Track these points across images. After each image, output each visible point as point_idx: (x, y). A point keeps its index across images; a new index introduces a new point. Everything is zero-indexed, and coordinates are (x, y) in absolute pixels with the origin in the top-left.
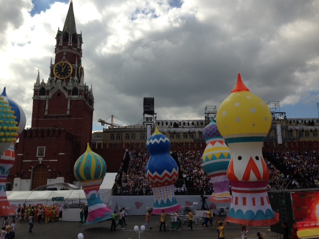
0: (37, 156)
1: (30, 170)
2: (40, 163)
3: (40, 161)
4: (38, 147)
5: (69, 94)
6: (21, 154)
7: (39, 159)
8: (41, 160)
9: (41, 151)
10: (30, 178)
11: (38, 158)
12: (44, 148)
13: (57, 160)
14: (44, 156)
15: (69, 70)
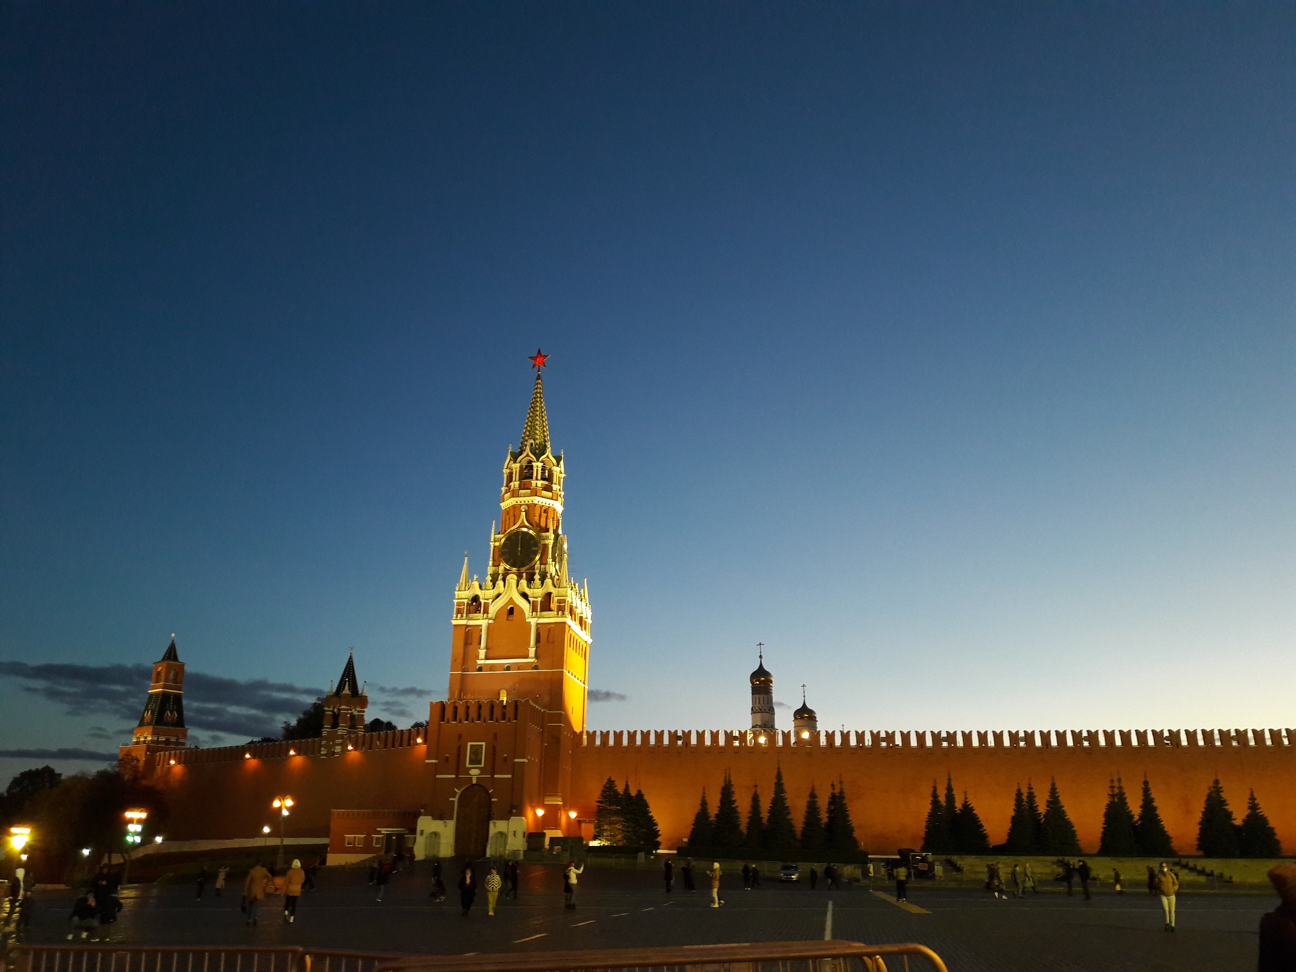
0: (468, 765)
1: (451, 799)
2: (474, 781)
3: (474, 778)
4: (469, 744)
5: (534, 609)
6: (434, 761)
7: (472, 772)
8: (475, 772)
9: (476, 751)
10: (452, 818)
11: (470, 768)
12: (482, 745)
13: (510, 776)
14: (482, 765)
15: (533, 548)
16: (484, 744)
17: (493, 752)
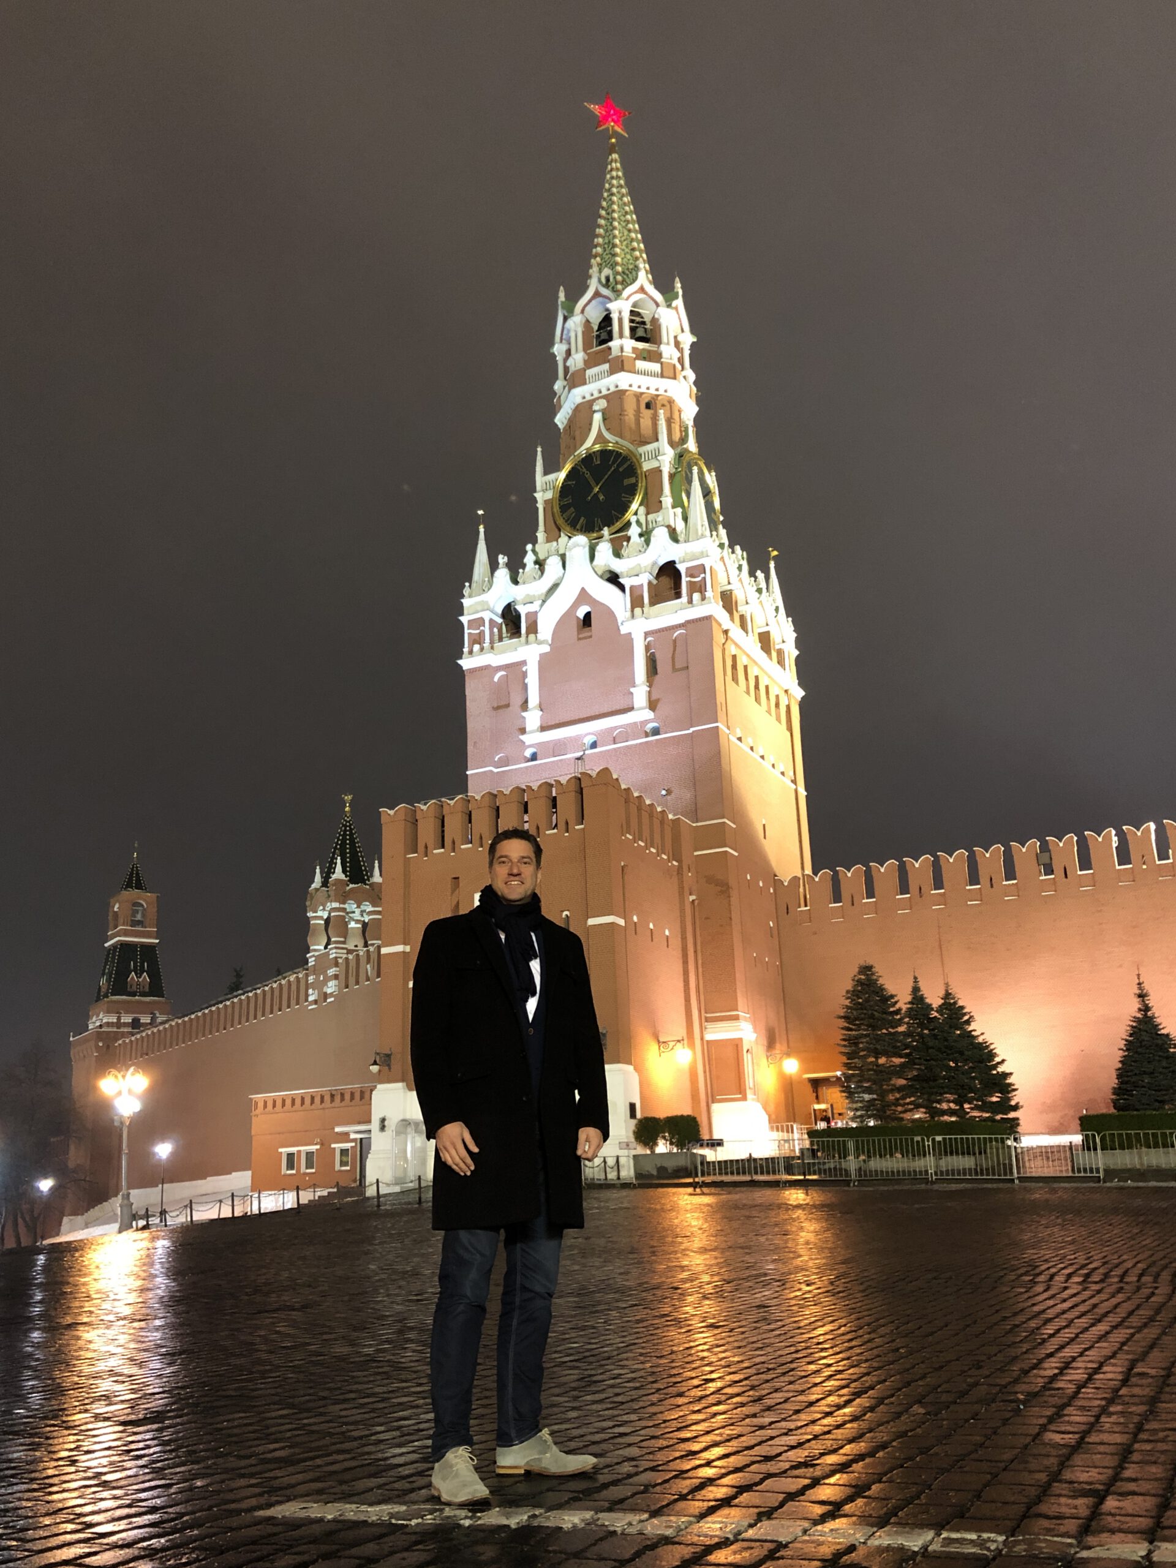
5: (636, 602)
6: (399, 948)
15: (626, 482)
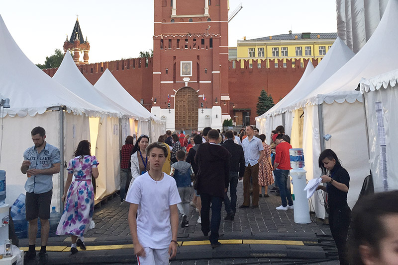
0: (181, 76)
1: (172, 96)
2: (187, 85)
3: (186, 83)
4: (181, 63)
6: (159, 73)
7: (185, 79)
8: (186, 80)
9: (186, 67)
10: (173, 108)
11: (183, 77)
12: (190, 63)
13: (210, 82)
14: (191, 75)
16: (191, 62)
17: (197, 67)
